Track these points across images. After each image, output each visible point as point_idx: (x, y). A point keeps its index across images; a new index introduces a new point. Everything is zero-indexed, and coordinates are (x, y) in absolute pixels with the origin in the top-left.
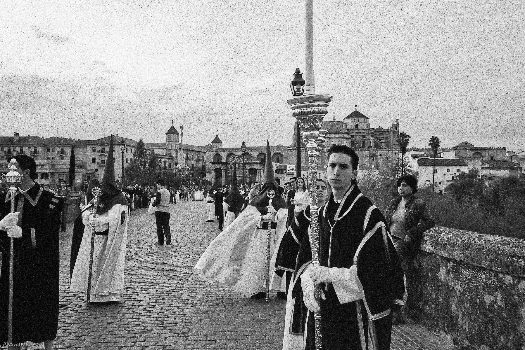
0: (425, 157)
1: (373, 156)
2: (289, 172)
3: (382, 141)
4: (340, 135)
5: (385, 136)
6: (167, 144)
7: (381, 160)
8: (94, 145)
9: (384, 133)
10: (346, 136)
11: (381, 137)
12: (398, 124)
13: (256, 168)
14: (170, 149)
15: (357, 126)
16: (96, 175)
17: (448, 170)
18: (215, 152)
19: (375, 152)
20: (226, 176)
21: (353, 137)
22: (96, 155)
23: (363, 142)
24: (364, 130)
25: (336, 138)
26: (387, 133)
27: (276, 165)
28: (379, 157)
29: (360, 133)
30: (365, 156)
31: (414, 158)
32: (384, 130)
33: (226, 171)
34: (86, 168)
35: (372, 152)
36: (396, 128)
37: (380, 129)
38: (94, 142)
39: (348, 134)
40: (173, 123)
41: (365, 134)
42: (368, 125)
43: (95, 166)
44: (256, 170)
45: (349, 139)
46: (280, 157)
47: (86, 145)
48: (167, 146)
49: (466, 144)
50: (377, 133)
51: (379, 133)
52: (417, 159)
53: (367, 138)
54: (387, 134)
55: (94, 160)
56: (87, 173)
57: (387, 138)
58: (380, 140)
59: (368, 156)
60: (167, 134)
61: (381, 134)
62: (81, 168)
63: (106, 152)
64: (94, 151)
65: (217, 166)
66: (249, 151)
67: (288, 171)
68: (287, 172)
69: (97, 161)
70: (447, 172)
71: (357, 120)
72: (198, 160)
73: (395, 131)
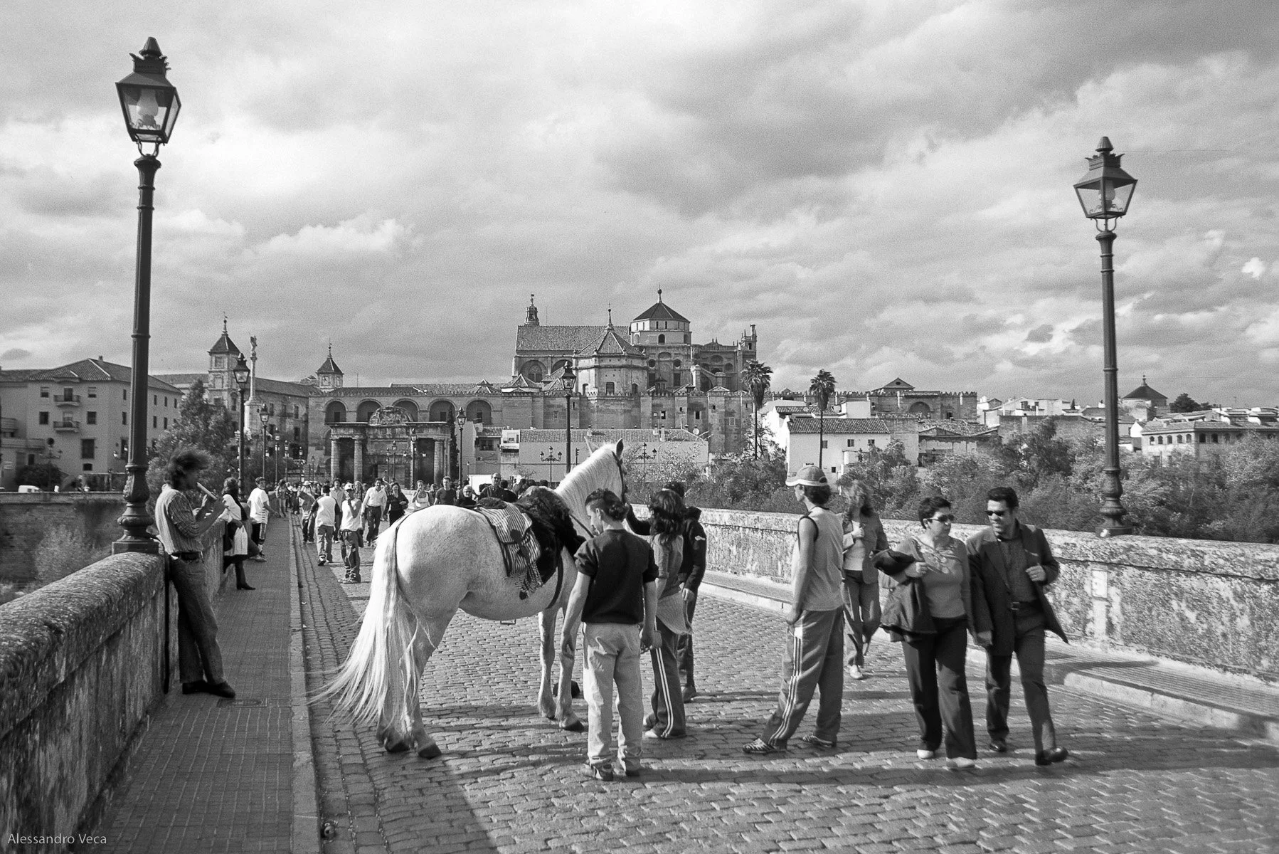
0: (806, 413)
1: (696, 410)
2: (507, 445)
3: (719, 374)
4: (624, 362)
5: (725, 362)
6: (211, 377)
7: (714, 419)
8: (45, 381)
9: (723, 356)
10: (636, 363)
11: (716, 364)
12: (755, 336)
13: (434, 437)
14: (220, 390)
15: (662, 339)
16: (56, 454)
17: (850, 443)
18: (330, 399)
19: (701, 400)
20: (365, 455)
21: (652, 363)
22: (49, 406)
23: (675, 374)
24: (678, 348)
25: (614, 367)
26: (731, 356)
27: (477, 429)
28: (710, 411)
29: (669, 354)
30: (678, 409)
31: (782, 415)
32: (725, 350)
33: (364, 444)
34: (24, 437)
35: (694, 399)
36: (750, 345)
37: (714, 345)
38: (44, 376)
39: (643, 359)
40: (225, 328)
41: (680, 358)
42: (687, 337)
43: (46, 432)
44: (433, 441)
45: (643, 369)
46: (484, 411)
47: (27, 381)
48: (211, 383)
49: (898, 384)
50: (707, 356)
51: (712, 356)
52: (787, 419)
53: (684, 366)
54: (729, 359)
55: (44, 418)
56: (28, 449)
57: (729, 366)
58: (715, 371)
59: (685, 409)
60: (211, 353)
61: (717, 358)
62: (12, 435)
63: (75, 398)
64: (45, 395)
65: (342, 431)
66: (410, 396)
67: (505, 442)
68: (502, 444)
69: (51, 419)
70: (849, 446)
71: (662, 324)
72: (284, 415)
73: (748, 352)
